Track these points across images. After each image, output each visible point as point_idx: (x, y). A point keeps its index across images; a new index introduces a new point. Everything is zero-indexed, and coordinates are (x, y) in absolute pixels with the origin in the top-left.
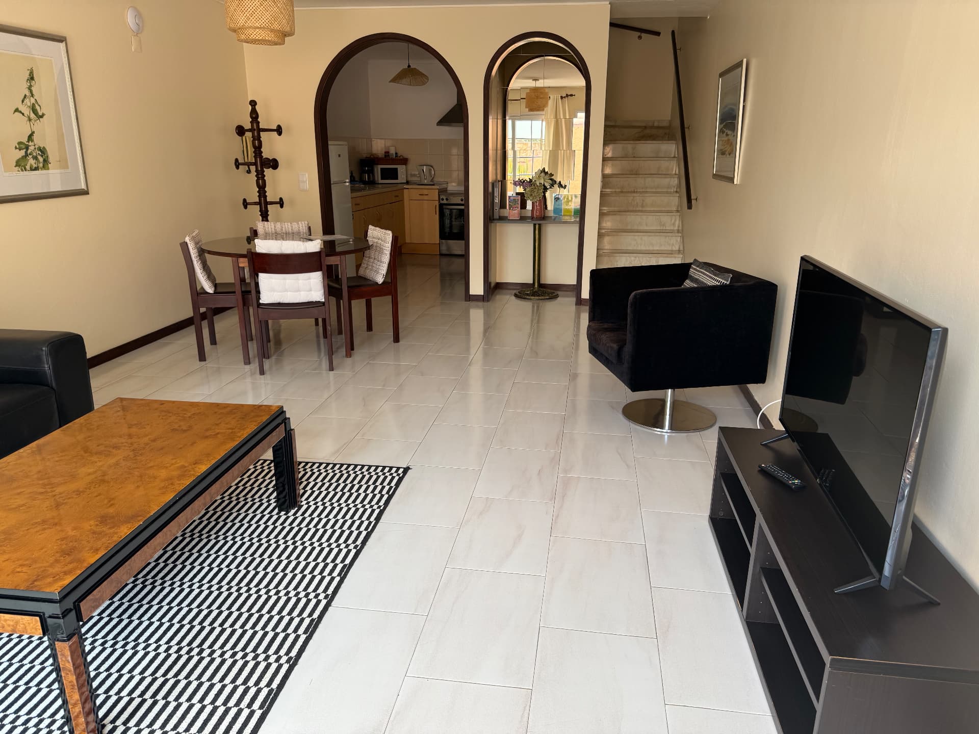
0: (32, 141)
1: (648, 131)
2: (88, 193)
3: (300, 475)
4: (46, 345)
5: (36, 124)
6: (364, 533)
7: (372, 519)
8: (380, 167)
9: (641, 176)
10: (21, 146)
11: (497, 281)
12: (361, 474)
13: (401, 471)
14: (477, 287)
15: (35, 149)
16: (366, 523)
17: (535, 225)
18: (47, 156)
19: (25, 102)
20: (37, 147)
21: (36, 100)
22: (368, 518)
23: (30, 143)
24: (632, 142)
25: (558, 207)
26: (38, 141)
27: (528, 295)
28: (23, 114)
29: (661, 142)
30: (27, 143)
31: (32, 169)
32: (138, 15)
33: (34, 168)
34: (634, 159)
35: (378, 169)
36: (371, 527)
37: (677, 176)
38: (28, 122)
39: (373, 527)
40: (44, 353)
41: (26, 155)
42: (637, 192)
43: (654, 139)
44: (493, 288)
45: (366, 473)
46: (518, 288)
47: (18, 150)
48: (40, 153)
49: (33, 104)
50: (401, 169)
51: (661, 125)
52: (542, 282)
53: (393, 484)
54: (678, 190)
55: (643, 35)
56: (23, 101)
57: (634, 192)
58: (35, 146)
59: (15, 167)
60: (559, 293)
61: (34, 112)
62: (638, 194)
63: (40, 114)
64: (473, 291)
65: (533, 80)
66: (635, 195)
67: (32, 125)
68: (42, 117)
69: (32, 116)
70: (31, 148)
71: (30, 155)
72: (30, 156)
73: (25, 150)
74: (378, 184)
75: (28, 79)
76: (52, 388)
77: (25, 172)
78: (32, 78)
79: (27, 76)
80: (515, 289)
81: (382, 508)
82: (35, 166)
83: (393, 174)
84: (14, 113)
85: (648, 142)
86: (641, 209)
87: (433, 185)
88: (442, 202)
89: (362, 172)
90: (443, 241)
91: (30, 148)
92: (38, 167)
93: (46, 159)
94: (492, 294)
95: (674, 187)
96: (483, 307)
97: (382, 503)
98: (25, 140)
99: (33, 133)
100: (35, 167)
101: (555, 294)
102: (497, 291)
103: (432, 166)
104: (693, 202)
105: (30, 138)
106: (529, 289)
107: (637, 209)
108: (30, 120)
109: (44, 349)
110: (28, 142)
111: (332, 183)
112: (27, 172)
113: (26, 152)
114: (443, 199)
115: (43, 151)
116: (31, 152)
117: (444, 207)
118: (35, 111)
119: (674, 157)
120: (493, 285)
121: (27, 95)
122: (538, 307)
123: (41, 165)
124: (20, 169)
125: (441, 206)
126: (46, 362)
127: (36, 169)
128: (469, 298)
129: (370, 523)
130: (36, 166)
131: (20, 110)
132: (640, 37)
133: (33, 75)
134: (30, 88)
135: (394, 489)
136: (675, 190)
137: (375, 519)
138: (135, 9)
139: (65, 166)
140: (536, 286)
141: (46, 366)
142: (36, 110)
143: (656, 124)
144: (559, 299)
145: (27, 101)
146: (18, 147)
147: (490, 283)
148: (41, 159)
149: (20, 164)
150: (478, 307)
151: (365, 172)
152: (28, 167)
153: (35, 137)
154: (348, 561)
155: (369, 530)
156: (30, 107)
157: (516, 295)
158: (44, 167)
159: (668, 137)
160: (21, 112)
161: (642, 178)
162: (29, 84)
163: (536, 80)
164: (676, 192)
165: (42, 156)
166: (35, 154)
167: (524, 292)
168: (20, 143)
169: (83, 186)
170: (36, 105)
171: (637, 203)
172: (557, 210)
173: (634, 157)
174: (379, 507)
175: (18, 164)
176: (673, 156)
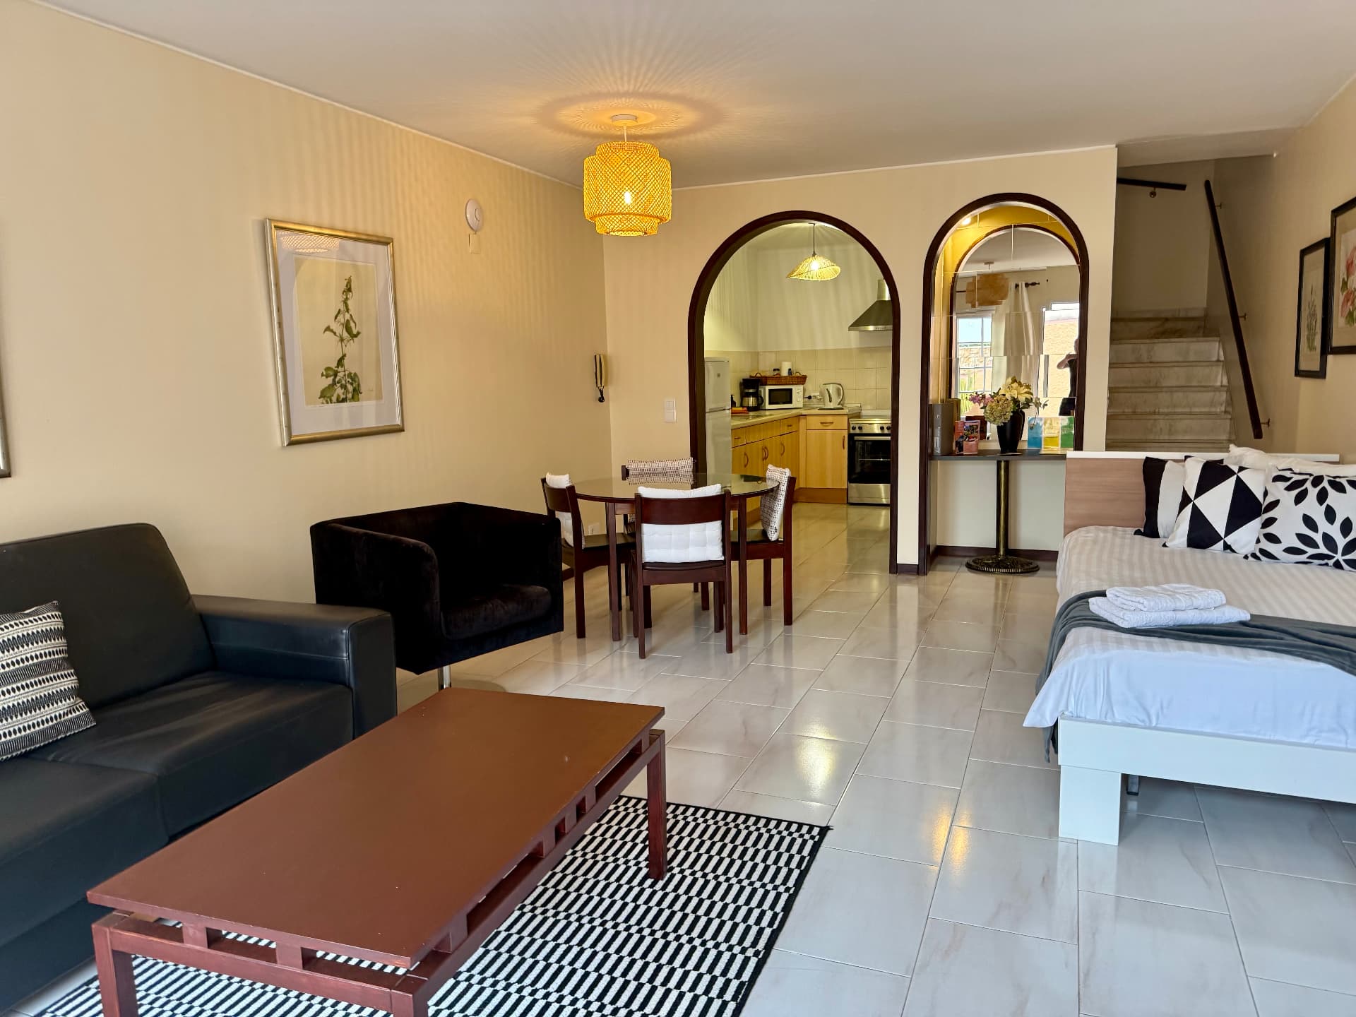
0: (342, 366)
1: (1169, 325)
2: (402, 430)
3: (669, 825)
4: (348, 627)
5: (348, 345)
6: (768, 932)
7: (778, 908)
8: (768, 388)
9: (1164, 389)
10: (329, 372)
11: (938, 544)
12: (756, 830)
13: (816, 831)
14: (908, 553)
15: (345, 375)
16: (769, 914)
17: (999, 463)
18: (359, 385)
19: (338, 318)
20: (347, 373)
21: (351, 315)
22: (772, 907)
23: (340, 369)
24: (1147, 341)
25: (1035, 436)
26: (350, 366)
27: (989, 566)
28: (335, 333)
29: (1194, 339)
30: (336, 369)
31: (338, 401)
32: (479, 209)
33: (341, 399)
34: (1152, 365)
35: (766, 391)
36: (777, 923)
37: (1226, 389)
38: (340, 343)
39: (780, 922)
40: (344, 637)
41: (334, 383)
42: (1159, 413)
43: (1180, 336)
44: (933, 555)
45: (763, 830)
46: (972, 554)
47: (324, 377)
48: (350, 381)
49: (348, 320)
50: (797, 391)
51: (1191, 314)
52: (1011, 546)
53: (806, 852)
54: (1230, 409)
55: (1158, 190)
56: (336, 318)
57: (1154, 413)
58: (345, 371)
59: (320, 398)
60: (1039, 563)
61: (347, 331)
62: (1162, 417)
63: (355, 332)
64: (901, 560)
65: (986, 263)
66: (1157, 417)
67: (344, 347)
68: (356, 336)
69: (346, 335)
70: (341, 375)
71: (338, 383)
72: (338, 385)
73: (332, 377)
74: (766, 410)
75: (344, 291)
76: (349, 687)
77: (330, 404)
78: (349, 290)
79: (344, 287)
80: (965, 556)
81: (791, 892)
82: (342, 396)
83: (787, 397)
84: (324, 332)
85: (1173, 340)
86: (1166, 437)
87: (842, 409)
88: (852, 431)
89: (744, 395)
90: (854, 485)
91: (338, 374)
92: (346, 398)
93: (357, 388)
94: (931, 563)
95: (1222, 405)
96: (918, 584)
97: (791, 883)
98: (334, 365)
99: (344, 356)
100: (343, 399)
101: (1031, 566)
102: (939, 558)
103: (840, 385)
104: (1264, 427)
105: (340, 362)
106: (989, 557)
107: (1161, 438)
108: (342, 340)
109: (345, 631)
110: (338, 367)
111: (707, 410)
112: (333, 404)
113: (334, 380)
114: (854, 428)
115: (353, 378)
116: (340, 379)
117: (856, 438)
118: (348, 329)
119: (1218, 361)
120: (932, 549)
121: (342, 309)
122: (1005, 585)
123: (350, 396)
124: (324, 402)
125: (851, 436)
126: (345, 649)
127: (344, 400)
128: (896, 568)
129: (775, 916)
130: (345, 397)
131: (331, 328)
132: (1153, 194)
133: (350, 286)
134: (345, 302)
135: (809, 861)
136: (1223, 409)
137: (783, 910)
138: (477, 202)
139: (379, 397)
140: (1002, 553)
141: (345, 655)
142: (351, 328)
143: (1182, 315)
144: (1039, 572)
145: (340, 317)
146: (324, 373)
147: (929, 547)
148: (350, 388)
149: (325, 395)
150: (909, 581)
151: (748, 395)
152: (334, 399)
153: (346, 361)
154: (746, 976)
155: (775, 927)
156: (343, 324)
157: (969, 566)
158: (353, 397)
159: (1204, 333)
160: (332, 331)
161: (1166, 392)
162: (345, 297)
163: (989, 263)
164: (1226, 412)
165: (352, 384)
166: (343, 382)
167: (980, 561)
168: (328, 369)
169: (398, 421)
170: (351, 322)
171: (1161, 429)
172: (1036, 441)
173: (1151, 362)
174: (787, 890)
175: (323, 395)
176: (1215, 359)
